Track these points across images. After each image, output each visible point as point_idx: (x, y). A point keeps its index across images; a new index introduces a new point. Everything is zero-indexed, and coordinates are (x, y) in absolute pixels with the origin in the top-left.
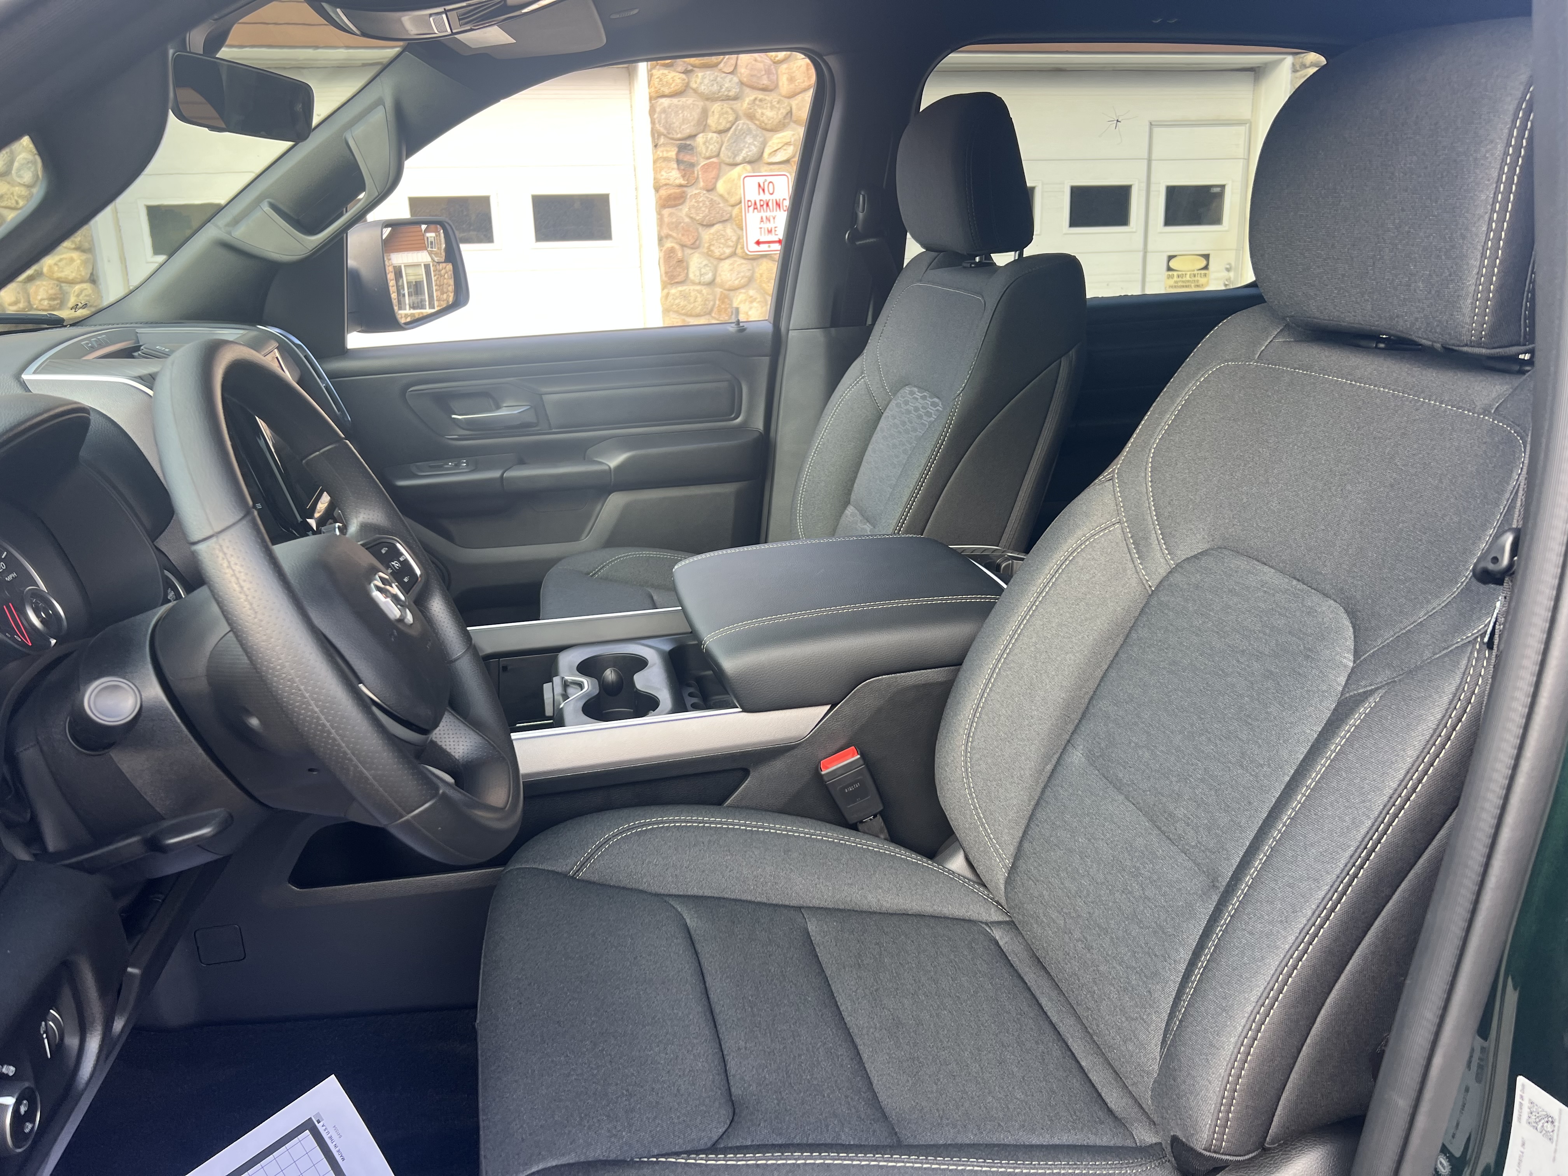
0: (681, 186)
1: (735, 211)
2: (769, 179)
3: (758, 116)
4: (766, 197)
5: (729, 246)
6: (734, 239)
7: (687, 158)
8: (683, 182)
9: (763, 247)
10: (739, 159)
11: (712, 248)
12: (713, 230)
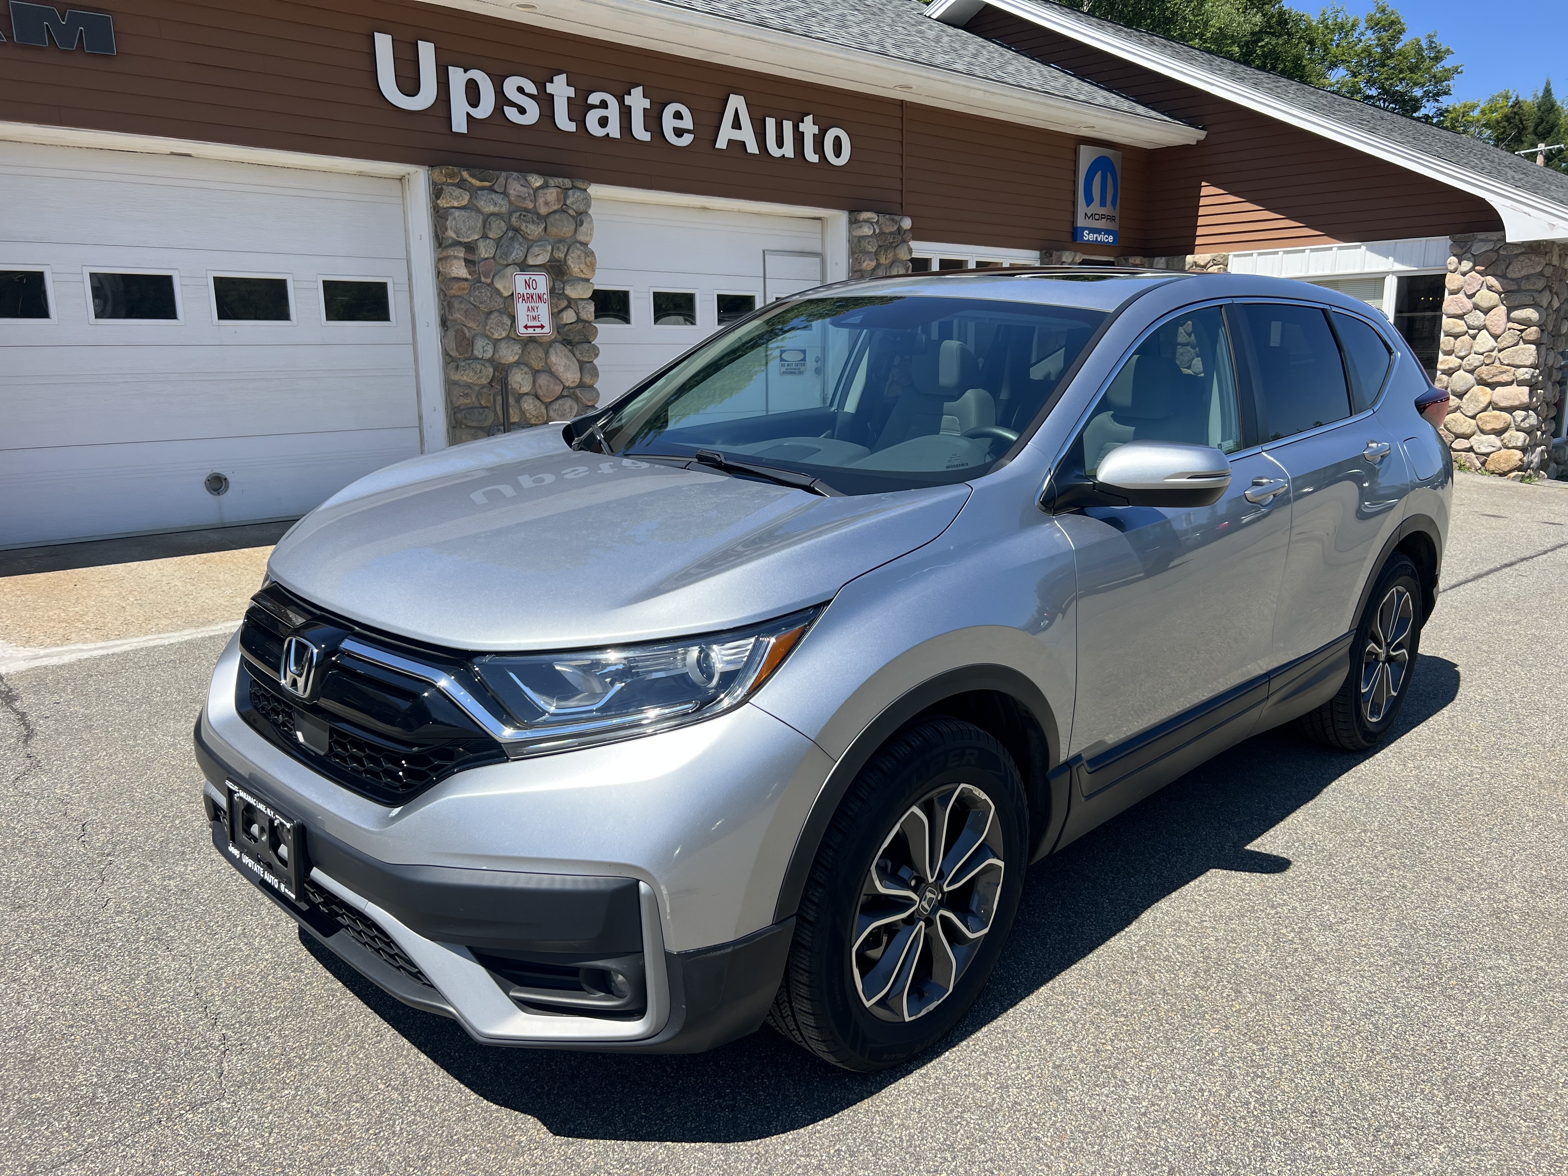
0: (466, 280)
1: (509, 301)
2: (533, 277)
3: (523, 228)
4: (531, 291)
5: (504, 330)
6: (509, 324)
7: (470, 257)
8: (469, 277)
9: (530, 330)
10: (510, 261)
11: (492, 330)
12: (492, 317)
